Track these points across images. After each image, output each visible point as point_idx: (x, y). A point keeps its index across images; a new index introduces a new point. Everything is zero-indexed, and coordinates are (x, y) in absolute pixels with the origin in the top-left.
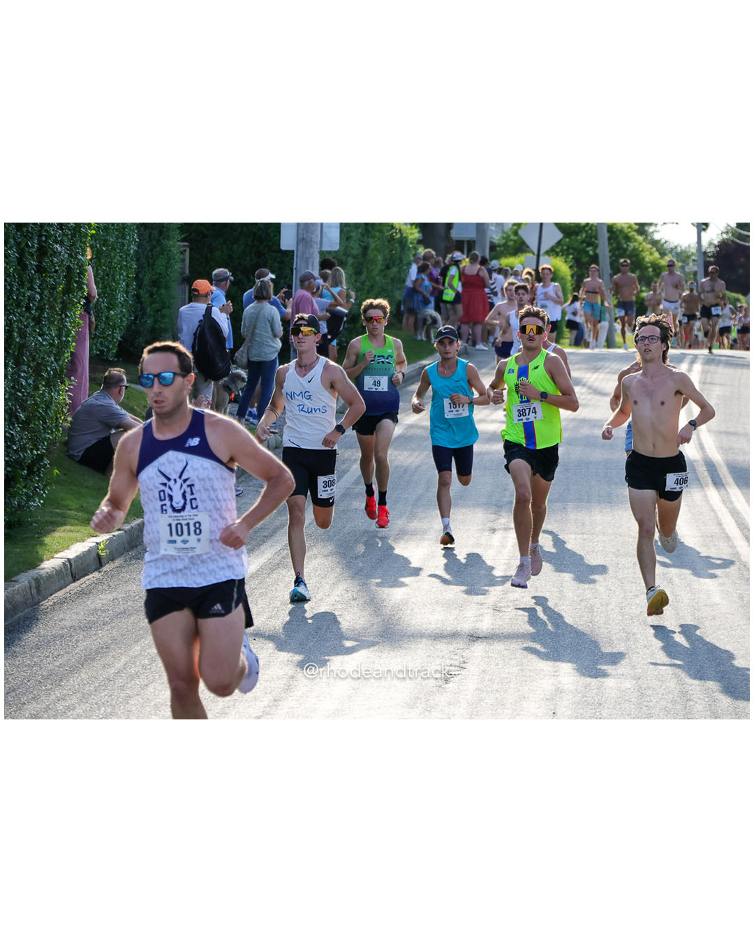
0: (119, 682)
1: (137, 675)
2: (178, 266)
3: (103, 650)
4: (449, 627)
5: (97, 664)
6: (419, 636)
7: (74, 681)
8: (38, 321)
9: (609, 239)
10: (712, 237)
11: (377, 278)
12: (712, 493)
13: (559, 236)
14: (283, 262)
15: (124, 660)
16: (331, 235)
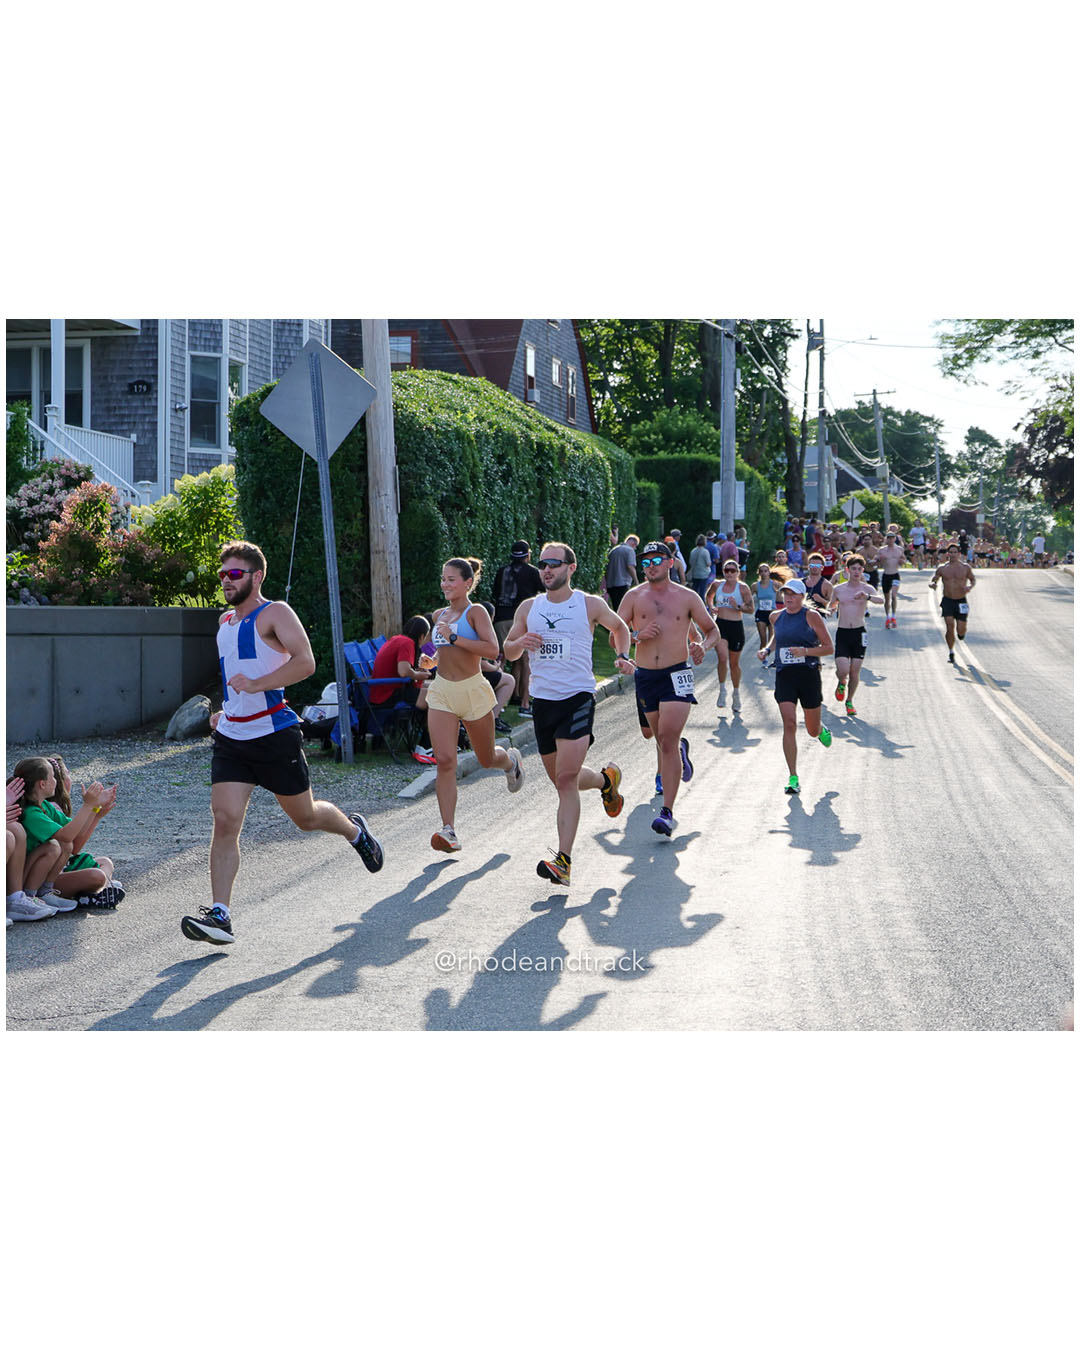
0: (633, 751)
1: (642, 747)
2: (658, 529)
5: (621, 740)
9: (891, 510)
11: (766, 534)
13: (863, 509)
14: (715, 525)
15: (634, 739)
16: (740, 511)
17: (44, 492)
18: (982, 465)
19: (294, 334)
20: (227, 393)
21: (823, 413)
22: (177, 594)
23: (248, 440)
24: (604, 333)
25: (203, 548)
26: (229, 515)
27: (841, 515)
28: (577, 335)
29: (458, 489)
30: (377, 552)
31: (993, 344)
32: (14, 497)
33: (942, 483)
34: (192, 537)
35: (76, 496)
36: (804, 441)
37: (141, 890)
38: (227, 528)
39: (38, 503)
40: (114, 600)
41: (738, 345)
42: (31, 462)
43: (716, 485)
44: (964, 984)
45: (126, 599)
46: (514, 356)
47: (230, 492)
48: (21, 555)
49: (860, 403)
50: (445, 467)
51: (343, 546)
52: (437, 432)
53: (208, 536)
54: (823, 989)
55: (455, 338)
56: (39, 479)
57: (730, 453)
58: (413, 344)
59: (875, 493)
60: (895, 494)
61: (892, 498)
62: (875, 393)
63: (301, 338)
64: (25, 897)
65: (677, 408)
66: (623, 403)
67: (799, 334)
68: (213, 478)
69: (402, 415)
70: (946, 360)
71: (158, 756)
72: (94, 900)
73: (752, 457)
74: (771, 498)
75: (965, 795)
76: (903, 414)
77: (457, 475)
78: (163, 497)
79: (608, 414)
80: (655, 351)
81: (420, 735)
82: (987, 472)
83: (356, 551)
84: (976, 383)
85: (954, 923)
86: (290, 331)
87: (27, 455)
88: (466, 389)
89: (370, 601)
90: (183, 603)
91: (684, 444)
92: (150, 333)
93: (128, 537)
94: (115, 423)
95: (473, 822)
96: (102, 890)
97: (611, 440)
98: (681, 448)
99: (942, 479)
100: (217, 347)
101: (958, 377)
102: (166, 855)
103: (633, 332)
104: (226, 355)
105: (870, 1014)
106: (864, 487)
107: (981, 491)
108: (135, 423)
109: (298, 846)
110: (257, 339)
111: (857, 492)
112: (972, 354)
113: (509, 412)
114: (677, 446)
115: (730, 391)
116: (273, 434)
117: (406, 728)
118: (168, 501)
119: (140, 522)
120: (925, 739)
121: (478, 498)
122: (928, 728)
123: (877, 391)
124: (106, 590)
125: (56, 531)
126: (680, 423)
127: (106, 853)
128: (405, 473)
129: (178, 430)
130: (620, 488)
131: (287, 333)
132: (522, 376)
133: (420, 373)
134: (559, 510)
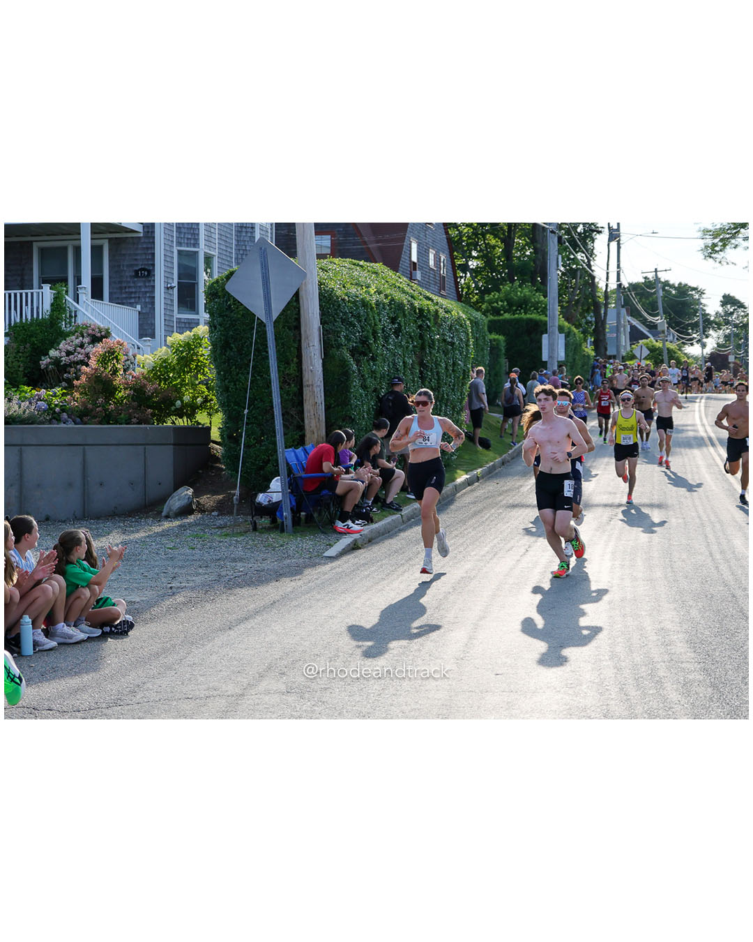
0: (487, 523)
1: (493, 520)
2: (504, 368)
3: (480, 511)
4: (610, 502)
6: (597, 506)
7: (470, 522)
8: (453, 390)
9: (668, 353)
10: (708, 350)
12: (711, 449)
13: (649, 352)
15: (488, 515)
16: (561, 354)
17: (77, 346)
18: (732, 321)
19: (249, 235)
20: (203, 277)
21: (620, 286)
22: (169, 416)
23: (217, 308)
24: (465, 231)
25: (187, 384)
26: (205, 361)
27: (633, 357)
28: (447, 233)
29: (364, 341)
30: (308, 386)
31: (740, 235)
32: (56, 350)
33: (704, 334)
34: (179, 377)
35: (99, 349)
36: (606, 305)
37: (146, 622)
38: (204, 370)
39: (73, 354)
40: (126, 421)
41: (560, 238)
42: (68, 326)
43: (545, 337)
44: (721, 685)
45: (134, 420)
46: (403, 248)
47: (206, 345)
48: (62, 390)
49: (646, 278)
50: (354, 326)
51: (284, 382)
52: (349, 301)
53: (190, 376)
54: (622, 689)
55: (361, 235)
56: (74, 337)
57: (554, 313)
58: (332, 240)
59: (657, 341)
60: (671, 342)
61: (669, 345)
62: (656, 271)
63: (254, 237)
64: (66, 627)
65: (517, 283)
66: (479, 280)
67: (603, 230)
68: (194, 335)
69: (324, 290)
70: (706, 247)
71: (157, 529)
72: (113, 629)
73: (570, 317)
74: (584, 345)
75: (721, 553)
76: (677, 285)
77: (363, 331)
78: (159, 349)
79: (469, 287)
80: (502, 243)
81: (339, 513)
82: (736, 326)
83: (293, 385)
84: (728, 263)
85: (714, 643)
86: (246, 232)
87: (65, 321)
88: (369, 271)
89: (303, 420)
90: (173, 423)
91: (522, 309)
92: (150, 235)
93: (135, 377)
94: (126, 298)
95: (376, 574)
96: (118, 622)
97: (471, 306)
98: (520, 310)
99: (704, 331)
100: (196, 244)
101: (715, 259)
102: (163, 597)
103: (486, 230)
104: (202, 249)
105: (655, 707)
106: (649, 337)
107: (732, 339)
108: (139, 297)
109: (255, 591)
110: (224, 238)
111: (644, 341)
112: (725, 243)
113: (399, 287)
114: (516, 310)
115: (554, 270)
116: (235, 304)
117: (329, 509)
118: (163, 351)
119: (143, 366)
120: (692, 514)
121: (378, 347)
122: (695, 506)
123: (658, 270)
124: (121, 414)
125: (86, 373)
126: (519, 293)
127: (121, 596)
128: (327, 330)
129: (169, 302)
130: (477, 340)
131: (244, 234)
132: (407, 261)
133: (336, 260)
134: (434, 355)
